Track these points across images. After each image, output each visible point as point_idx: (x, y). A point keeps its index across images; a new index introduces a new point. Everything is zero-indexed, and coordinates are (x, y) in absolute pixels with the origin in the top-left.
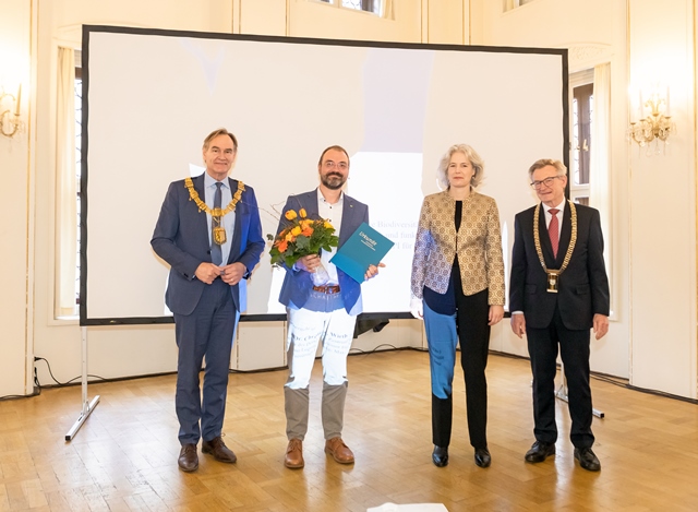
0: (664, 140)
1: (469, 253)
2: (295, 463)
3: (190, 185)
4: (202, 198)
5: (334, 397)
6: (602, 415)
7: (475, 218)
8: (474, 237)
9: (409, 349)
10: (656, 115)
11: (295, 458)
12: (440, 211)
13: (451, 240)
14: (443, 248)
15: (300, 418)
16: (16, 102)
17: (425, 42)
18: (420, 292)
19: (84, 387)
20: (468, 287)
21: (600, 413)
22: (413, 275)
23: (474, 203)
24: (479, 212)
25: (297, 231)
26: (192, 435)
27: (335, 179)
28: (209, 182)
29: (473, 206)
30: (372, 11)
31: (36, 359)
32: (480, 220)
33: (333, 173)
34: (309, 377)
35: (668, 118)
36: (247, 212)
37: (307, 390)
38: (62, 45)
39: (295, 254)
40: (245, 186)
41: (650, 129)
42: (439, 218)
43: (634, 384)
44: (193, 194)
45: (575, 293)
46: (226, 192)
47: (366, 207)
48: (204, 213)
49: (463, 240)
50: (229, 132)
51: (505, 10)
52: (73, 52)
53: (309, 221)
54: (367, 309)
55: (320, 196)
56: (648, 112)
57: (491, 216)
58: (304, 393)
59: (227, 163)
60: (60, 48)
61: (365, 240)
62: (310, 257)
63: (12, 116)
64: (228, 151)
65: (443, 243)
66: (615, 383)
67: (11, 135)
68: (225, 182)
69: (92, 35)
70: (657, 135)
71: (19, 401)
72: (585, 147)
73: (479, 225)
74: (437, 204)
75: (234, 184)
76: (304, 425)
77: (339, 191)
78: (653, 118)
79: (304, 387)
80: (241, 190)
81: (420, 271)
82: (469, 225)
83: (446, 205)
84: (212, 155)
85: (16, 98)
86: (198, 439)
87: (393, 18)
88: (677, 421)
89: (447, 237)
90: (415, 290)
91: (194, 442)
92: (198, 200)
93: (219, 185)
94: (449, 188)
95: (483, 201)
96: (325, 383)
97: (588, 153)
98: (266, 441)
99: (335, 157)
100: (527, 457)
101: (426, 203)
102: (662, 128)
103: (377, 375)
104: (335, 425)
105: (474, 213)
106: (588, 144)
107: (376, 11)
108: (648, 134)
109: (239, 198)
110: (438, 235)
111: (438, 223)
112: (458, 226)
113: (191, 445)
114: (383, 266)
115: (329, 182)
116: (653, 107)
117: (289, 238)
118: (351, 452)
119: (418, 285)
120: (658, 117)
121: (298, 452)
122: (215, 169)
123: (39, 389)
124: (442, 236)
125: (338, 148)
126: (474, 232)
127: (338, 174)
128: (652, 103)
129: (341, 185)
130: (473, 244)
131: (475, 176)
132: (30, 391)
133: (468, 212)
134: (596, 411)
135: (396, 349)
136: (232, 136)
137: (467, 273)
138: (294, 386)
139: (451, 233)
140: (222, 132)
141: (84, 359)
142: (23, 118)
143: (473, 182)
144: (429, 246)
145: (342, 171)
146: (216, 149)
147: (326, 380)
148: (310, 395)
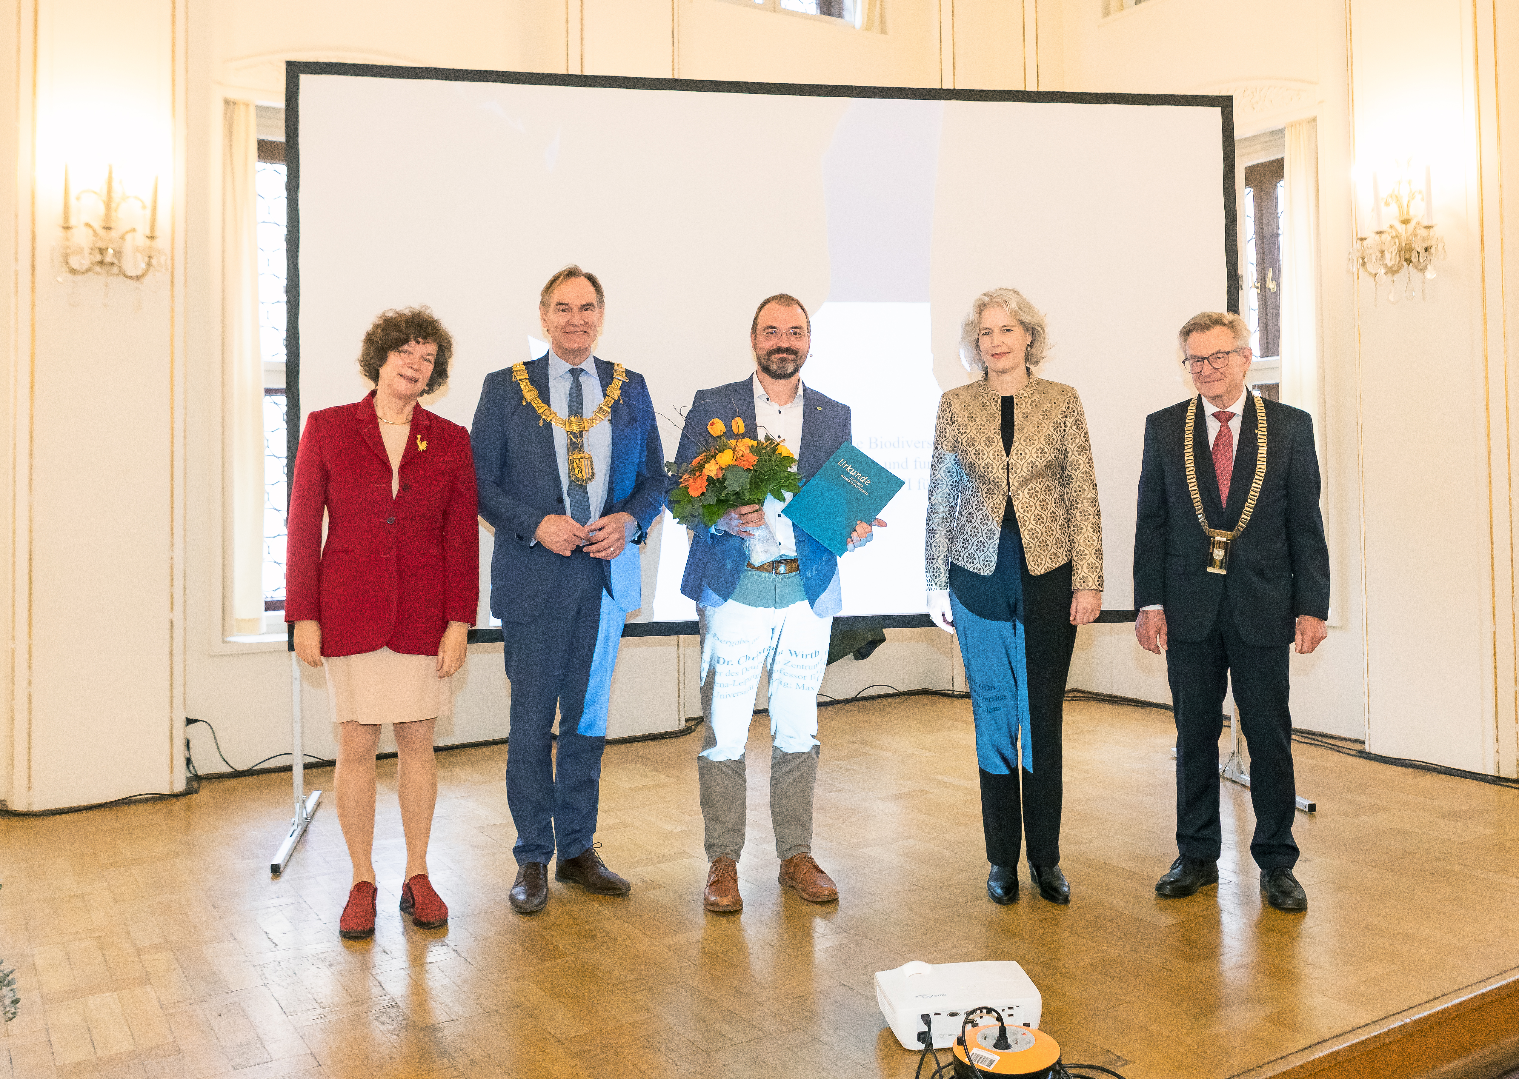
0: (1423, 270)
1: (1033, 493)
2: (726, 902)
3: (522, 376)
4: (545, 398)
5: (794, 776)
6: (1312, 808)
7: (1039, 427)
8: (1040, 463)
9: (925, 692)
10: (1405, 222)
11: (723, 893)
12: (972, 417)
13: (997, 473)
14: (984, 488)
15: (730, 818)
16: (148, 212)
17: (948, 85)
18: (944, 577)
19: (298, 772)
20: (1038, 560)
21: (1307, 803)
22: (928, 545)
23: (1037, 397)
24: (1046, 415)
25: (726, 458)
26: (538, 847)
27: (783, 360)
28: (558, 369)
29: (1035, 404)
30: (840, 15)
31: (190, 722)
32: (1049, 429)
33: (779, 350)
34: (745, 739)
35: (1428, 227)
36: (633, 421)
37: (740, 763)
38: (232, 95)
39: (720, 501)
40: (628, 373)
41: (1395, 249)
42: (972, 431)
43: (1374, 750)
44: (529, 393)
45: (1261, 574)
46: (591, 386)
47: (847, 410)
48: (548, 425)
49: (1021, 470)
50: (585, 270)
51: (1106, 13)
52: (252, 111)
53: (747, 441)
54: (851, 609)
55: (758, 390)
56: (1390, 217)
57: (1070, 421)
58: (737, 767)
59: (588, 330)
60: (227, 102)
61: (848, 475)
62: (747, 509)
63: (140, 239)
64: (586, 307)
65: (983, 479)
66: (1337, 749)
67: (139, 278)
68: (588, 365)
69: (305, 80)
70: (1409, 261)
71: (160, 805)
72: (1271, 285)
73: (1049, 440)
74: (966, 406)
75: (605, 370)
76: (738, 832)
77: (794, 379)
78: (1401, 228)
79: (737, 757)
80: (619, 379)
81: (941, 535)
82: (1030, 440)
83: (984, 406)
84: (559, 319)
85: (149, 204)
86: (549, 854)
87: (883, 30)
88: (1455, 816)
89: (989, 467)
90: (933, 573)
91: (540, 860)
92: (538, 405)
93: (576, 373)
94: (986, 374)
95: (1054, 393)
96: (775, 749)
97: (1276, 295)
98: (664, 866)
99: (779, 317)
100: (1160, 888)
101: (946, 405)
102: (1419, 247)
103: (866, 743)
104: (799, 830)
105: (1038, 417)
106: (1276, 278)
107: (846, 14)
108: (1391, 259)
109: (616, 394)
110: (972, 465)
111: (971, 441)
112: (1008, 444)
113: (536, 865)
114: (883, 524)
115: (774, 367)
116: (1400, 207)
117: (711, 470)
118: (830, 881)
119: (940, 563)
120: (1411, 226)
121: (731, 883)
122: (566, 344)
123: (196, 781)
124: (981, 465)
125: (786, 300)
126: (1041, 452)
127: (788, 350)
128: (1398, 199)
129: (796, 370)
130: (1039, 476)
131: (1031, 345)
132: (180, 786)
133: (1026, 416)
134: (1301, 801)
135: (899, 694)
136: (591, 279)
137: (1032, 533)
138: (717, 755)
139: (997, 456)
140: (572, 273)
141: (297, 716)
142: (162, 243)
143: (1030, 357)
144: (957, 486)
145: (796, 344)
146: (564, 307)
147: (777, 743)
148: (748, 773)
